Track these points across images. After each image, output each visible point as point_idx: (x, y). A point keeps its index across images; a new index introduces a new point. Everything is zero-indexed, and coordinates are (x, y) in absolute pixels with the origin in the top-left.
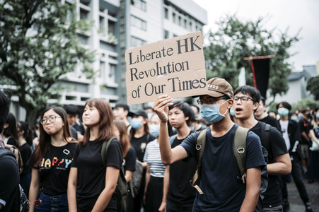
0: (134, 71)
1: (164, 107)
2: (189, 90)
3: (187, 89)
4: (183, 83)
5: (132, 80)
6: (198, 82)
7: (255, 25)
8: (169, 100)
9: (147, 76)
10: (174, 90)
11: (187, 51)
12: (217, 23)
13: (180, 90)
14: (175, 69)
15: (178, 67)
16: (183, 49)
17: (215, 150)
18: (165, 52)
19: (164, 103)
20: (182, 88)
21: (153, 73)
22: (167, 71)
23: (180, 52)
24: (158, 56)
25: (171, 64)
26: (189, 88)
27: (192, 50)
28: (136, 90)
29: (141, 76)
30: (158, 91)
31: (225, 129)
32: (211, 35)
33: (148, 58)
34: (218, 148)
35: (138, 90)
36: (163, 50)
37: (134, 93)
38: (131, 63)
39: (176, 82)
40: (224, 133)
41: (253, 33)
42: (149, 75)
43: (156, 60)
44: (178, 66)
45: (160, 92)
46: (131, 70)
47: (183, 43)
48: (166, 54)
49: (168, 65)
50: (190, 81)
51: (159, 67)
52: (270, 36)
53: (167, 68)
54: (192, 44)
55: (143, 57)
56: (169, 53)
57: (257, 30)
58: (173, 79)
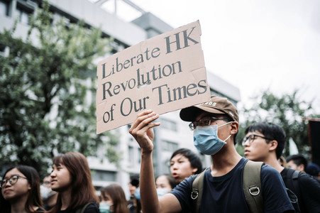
0: (107, 86)
1: (146, 128)
2: (183, 100)
3: (180, 98)
4: (174, 90)
5: (104, 98)
6: (195, 86)
7: (292, 97)
8: (154, 117)
9: (124, 89)
10: (161, 103)
11: (179, 48)
12: (251, 98)
13: (170, 101)
14: (162, 73)
15: (167, 71)
16: (173, 46)
17: (217, 196)
18: (149, 54)
19: (146, 121)
20: (172, 98)
21: (132, 84)
22: (151, 78)
23: (169, 51)
24: (140, 61)
25: (157, 68)
26: (182, 96)
27: (186, 45)
28: (109, 110)
29: (116, 91)
30: (138, 107)
31: (230, 165)
32: (246, 111)
33: (126, 66)
34: (221, 192)
35: (112, 110)
36: (147, 52)
37: (107, 115)
38: (104, 77)
39: (164, 90)
40: (229, 169)
41: (291, 105)
42: (127, 87)
43: (136, 66)
44: (167, 69)
45: (141, 108)
46: (104, 85)
47: (173, 39)
48: (150, 55)
49: (153, 70)
50: (184, 87)
51: (141, 74)
52: (310, 108)
53: (151, 74)
54: (186, 38)
55: (120, 67)
56: (154, 55)
57: (295, 102)
58: (160, 88)
